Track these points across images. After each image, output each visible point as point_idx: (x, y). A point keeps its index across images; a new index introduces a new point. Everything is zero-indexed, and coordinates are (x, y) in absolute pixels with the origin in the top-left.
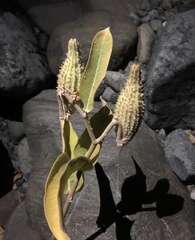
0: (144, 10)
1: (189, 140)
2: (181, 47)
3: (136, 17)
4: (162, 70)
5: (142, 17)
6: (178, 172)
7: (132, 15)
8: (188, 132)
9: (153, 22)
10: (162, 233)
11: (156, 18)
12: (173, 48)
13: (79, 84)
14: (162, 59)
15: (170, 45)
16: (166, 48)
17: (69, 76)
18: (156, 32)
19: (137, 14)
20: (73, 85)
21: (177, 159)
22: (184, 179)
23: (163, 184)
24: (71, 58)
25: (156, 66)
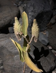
0: (17, 2)
1: (44, 34)
2: (34, 10)
3: (16, 5)
4: (31, 18)
5: (18, 4)
6: (44, 44)
7: (15, 4)
8: (42, 32)
9: (22, 5)
10: (48, 61)
11: (22, 4)
12: (32, 11)
13: (21, 29)
14: (30, 15)
15: (31, 11)
16: (30, 12)
17: (18, 28)
18: (24, 8)
19: (16, 4)
20: (20, 30)
21: (43, 40)
22: (46, 45)
23: (43, 48)
24: (17, 23)
25: (30, 18)
